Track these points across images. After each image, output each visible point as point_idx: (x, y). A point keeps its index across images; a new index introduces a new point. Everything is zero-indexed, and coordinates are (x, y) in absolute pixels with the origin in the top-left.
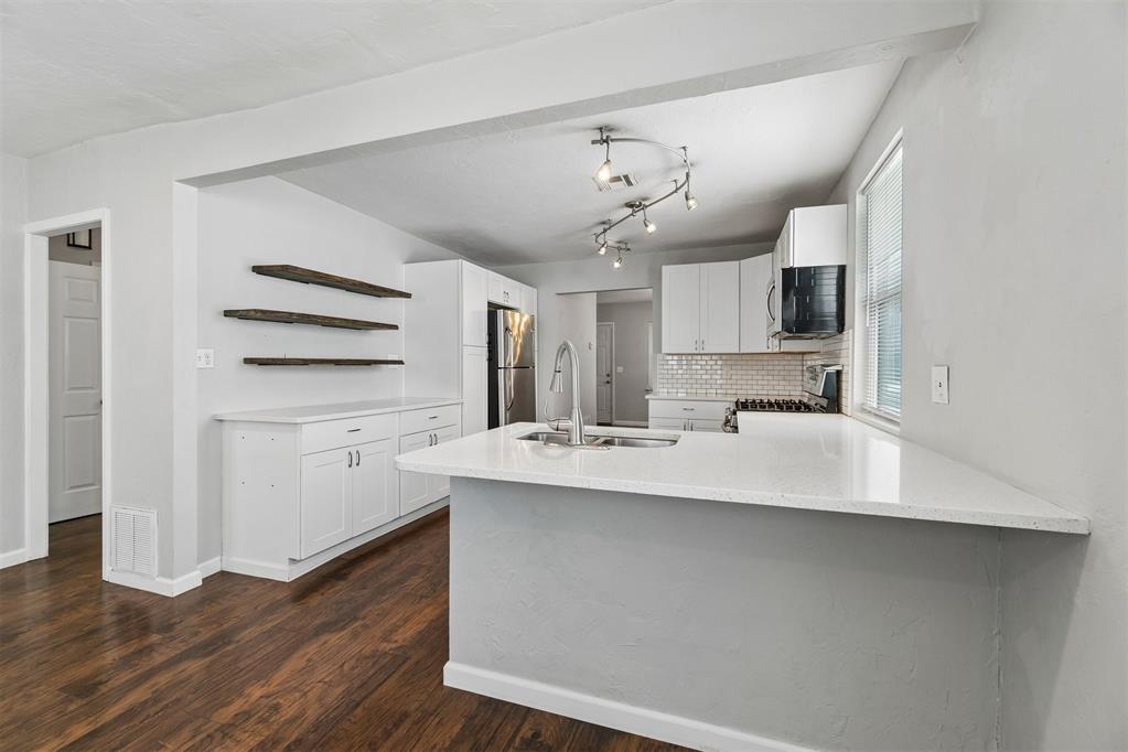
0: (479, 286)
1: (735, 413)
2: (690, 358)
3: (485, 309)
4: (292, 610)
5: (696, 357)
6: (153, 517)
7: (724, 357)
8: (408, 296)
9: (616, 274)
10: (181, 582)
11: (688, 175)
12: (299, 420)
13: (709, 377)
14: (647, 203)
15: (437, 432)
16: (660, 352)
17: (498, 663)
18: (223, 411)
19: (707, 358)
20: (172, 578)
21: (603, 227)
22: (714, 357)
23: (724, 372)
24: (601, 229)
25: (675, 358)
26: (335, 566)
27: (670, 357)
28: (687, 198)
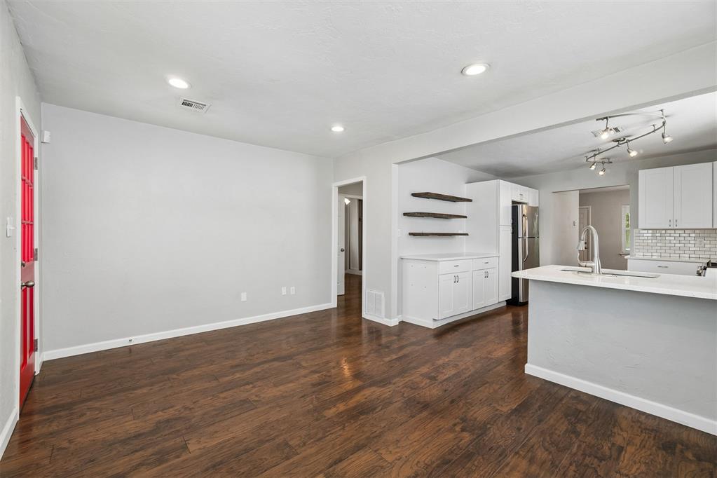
0: (508, 192)
1: (705, 269)
2: (664, 232)
3: (510, 205)
4: (432, 341)
5: (668, 231)
6: (383, 296)
7: (697, 231)
8: (471, 201)
9: (600, 178)
10: (393, 322)
11: (664, 123)
12: (439, 259)
13: (682, 245)
14: (630, 138)
15: (488, 270)
16: (637, 227)
17: (554, 366)
18: (404, 255)
19: (680, 232)
20: (390, 319)
21: (593, 153)
22: (686, 231)
23: (698, 242)
24: (592, 154)
25: (650, 231)
26: (449, 326)
27: (646, 231)
28: (663, 137)
